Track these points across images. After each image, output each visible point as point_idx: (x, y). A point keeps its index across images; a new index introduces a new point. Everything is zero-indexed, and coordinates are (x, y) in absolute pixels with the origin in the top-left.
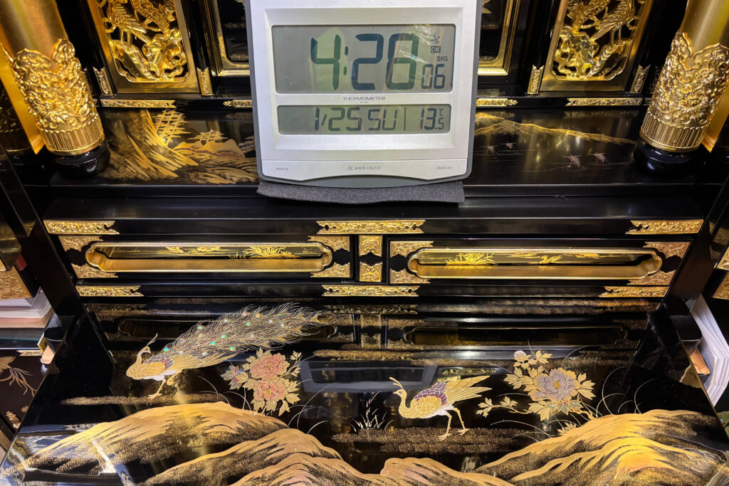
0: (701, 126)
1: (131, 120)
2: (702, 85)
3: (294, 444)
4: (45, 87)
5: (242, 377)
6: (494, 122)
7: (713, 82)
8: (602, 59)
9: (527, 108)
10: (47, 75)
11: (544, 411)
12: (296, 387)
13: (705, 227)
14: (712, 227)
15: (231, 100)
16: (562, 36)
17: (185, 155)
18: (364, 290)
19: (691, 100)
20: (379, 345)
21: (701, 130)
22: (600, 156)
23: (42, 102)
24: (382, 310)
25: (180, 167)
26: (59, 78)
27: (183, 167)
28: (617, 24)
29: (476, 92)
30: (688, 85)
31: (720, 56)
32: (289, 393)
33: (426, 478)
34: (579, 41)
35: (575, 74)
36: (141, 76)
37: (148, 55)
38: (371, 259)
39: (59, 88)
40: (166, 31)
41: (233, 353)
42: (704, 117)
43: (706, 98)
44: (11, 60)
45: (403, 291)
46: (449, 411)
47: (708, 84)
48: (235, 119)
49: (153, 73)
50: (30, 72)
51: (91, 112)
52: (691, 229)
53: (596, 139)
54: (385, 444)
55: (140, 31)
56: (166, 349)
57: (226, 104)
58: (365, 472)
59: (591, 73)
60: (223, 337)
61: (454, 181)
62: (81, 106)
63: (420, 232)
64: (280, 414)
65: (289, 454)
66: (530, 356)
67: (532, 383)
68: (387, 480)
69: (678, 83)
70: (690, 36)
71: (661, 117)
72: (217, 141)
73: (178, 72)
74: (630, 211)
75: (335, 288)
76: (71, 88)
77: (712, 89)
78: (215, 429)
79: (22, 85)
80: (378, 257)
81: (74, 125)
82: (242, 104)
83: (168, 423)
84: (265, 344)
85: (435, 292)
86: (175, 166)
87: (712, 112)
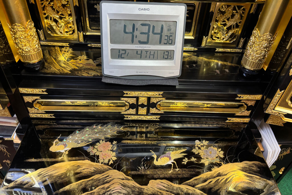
0: (262, 61)
1: (52, 50)
2: (263, 47)
3: (115, 175)
4: (22, 38)
5: (95, 151)
6: (189, 56)
7: (267, 46)
8: (229, 35)
9: (201, 52)
10: (23, 33)
11: (206, 162)
12: (115, 154)
13: (263, 98)
14: (265, 97)
15: (91, 44)
16: (214, 26)
17: (73, 64)
18: (140, 117)
19: (259, 52)
20: (144, 138)
21: (262, 63)
22: (227, 70)
23: (21, 43)
24: (146, 125)
25: (72, 69)
26: (28, 35)
27: (73, 69)
28: (234, 23)
29: (184, 45)
30: (258, 47)
31: (270, 37)
32: (113, 157)
33: (164, 187)
34: (220, 28)
35: (219, 40)
36: (56, 33)
37: (60, 26)
38: (143, 106)
39: (28, 38)
40: (67, 17)
41: (90, 142)
42: (263, 58)
43: (264, 52)
44: (10, 27)
45: (154, 118)
46: (172, 163)
47: (265, 47)
48: (91, 51)
49: (61, 32)
50: (17, 32)
51: (39, 47)
52: (258, 98)
53: (226, 64)
54: (149, 175)
55: (57, 17)
56: (65, 140)
57: (89, 45)
58: (142, 185)
59: (225, 40)
60: (87, 135)
61: (175, 78)
62: (35, 45)
63: (161, 96)
64: (110, 164)
65: (114, 179)
66: (201, 142)
67: (202, 152)
68: (150, 188)
69: (254, 46)
70: (259, 30)
71: (248, 58)
72: (85, 60)
73: (71, 33)
74: (237, 91)
75: (129, 116)
76: (32, 39)
77: (266, 49)
78: (85, 170)
79: (13, 36)
80: (145, 105)
81: (32, 52)
82: (95, 46)
83: (67, 168)
84: (103, 138)
85: (166, 119)
86: (69, 69)
87: (266, 56)
